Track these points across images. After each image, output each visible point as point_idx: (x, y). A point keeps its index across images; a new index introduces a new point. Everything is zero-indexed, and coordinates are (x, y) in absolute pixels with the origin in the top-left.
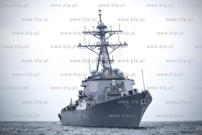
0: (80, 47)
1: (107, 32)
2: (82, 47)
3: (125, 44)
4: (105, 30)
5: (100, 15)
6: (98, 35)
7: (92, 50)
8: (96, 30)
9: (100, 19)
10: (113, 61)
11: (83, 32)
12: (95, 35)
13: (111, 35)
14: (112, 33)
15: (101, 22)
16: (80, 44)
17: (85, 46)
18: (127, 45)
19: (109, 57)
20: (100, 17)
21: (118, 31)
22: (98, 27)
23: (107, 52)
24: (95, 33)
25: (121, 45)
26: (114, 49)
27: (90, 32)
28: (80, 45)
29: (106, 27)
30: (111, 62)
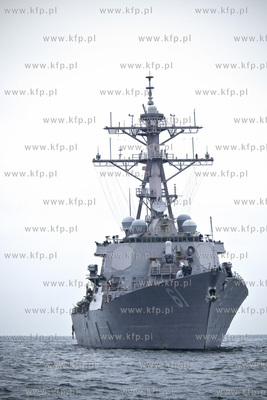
0: (97, 164)
1: (163, 129)
2: (103, 164)
3: (208, 159)
4: (161, 124)
5: (150, 88)
6: (142, 135)
7: (126, 171)
8: (137, 123)
9: (150, 98)
10: (176, 197)
11: (107, 128)
12: (134, 136)
13: (172, 136)
14: (175, 131)
15: (151, 103)
16: (99, 157)
17: (111, 162)
18: (212, 160)
19: (166, 189)
20: (150, 93)
21: (190, 128)
22: (143, 117)
23: (162, 175)
24: (135, 131)
25: (197, 160)
26: (181, 170)
27: (123, 129)
28: (98, 160)
29: (161, 117)
30: (170, 198)
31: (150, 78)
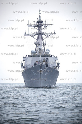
1: (42, 25)
2: (27, 35)
3: (55, 33)
4: (42, 24)
5: (40, 14)
6: (37, 27)
7: (33, 37)
8: (36, 23)
9: (40, 17)
10: (46, 44)
11: (27, 25)
12: (35, 27)
14: (46, 26)
16: (25, 33)
17: (29, 34)
18: (56, 34)
19: (43, 42)
20: (40, 15)
21: (50, 25)
23: (42, 38)
25: (52, 34)
26: (47, 37)
27: (32, 25)
28: (25, 34)
29: (42, 22)
30: (44, 44)
31: (40, 11)
